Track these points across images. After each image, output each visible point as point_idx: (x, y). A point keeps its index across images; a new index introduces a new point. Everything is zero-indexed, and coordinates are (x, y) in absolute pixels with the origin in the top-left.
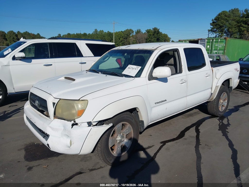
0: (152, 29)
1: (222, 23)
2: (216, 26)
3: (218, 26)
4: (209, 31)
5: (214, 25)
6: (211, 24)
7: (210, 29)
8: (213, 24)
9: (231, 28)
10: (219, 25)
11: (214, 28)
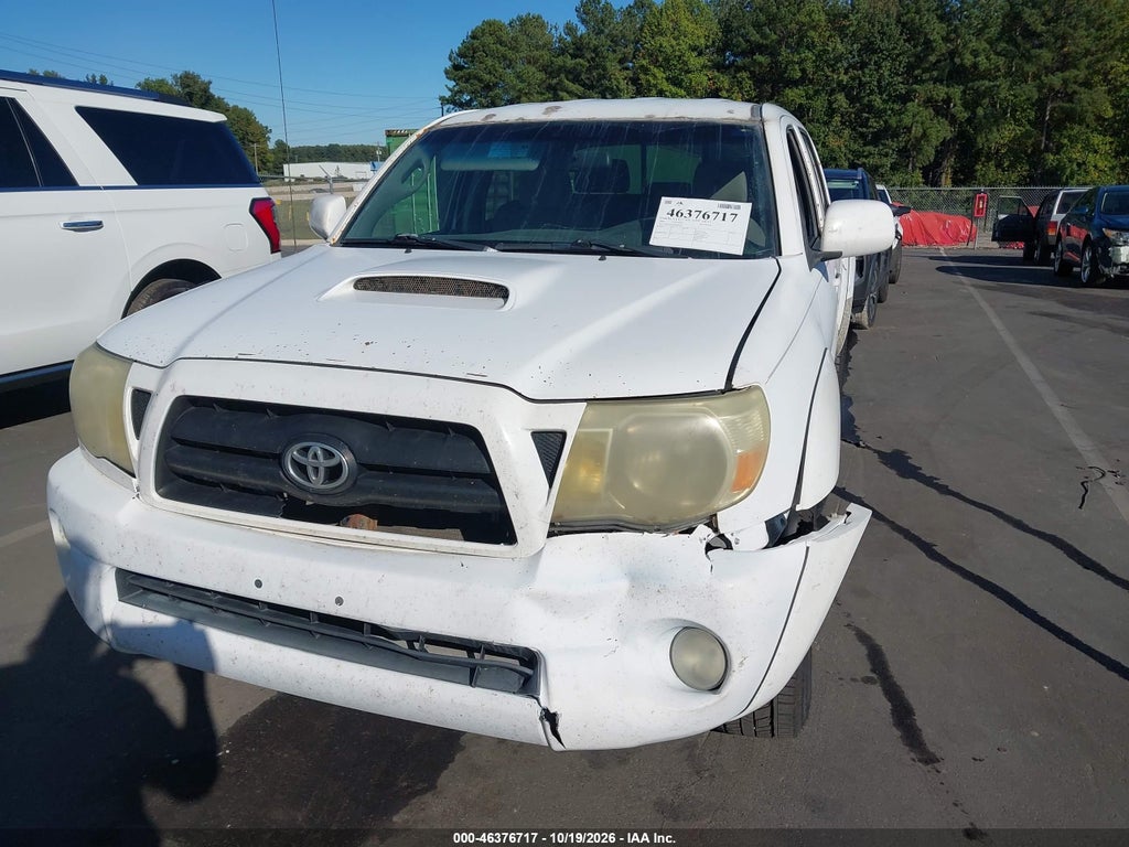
0: (170, 81)
1: (490, 73)
2: (467, 81)
3: (478, 86)
4: (444, 101)
5: (462, 77)
6: (446, 72)
7: (448, 94)
8: (455, 71)
9: (526, 94)
10: (480, 81)
11: (461, 92)
